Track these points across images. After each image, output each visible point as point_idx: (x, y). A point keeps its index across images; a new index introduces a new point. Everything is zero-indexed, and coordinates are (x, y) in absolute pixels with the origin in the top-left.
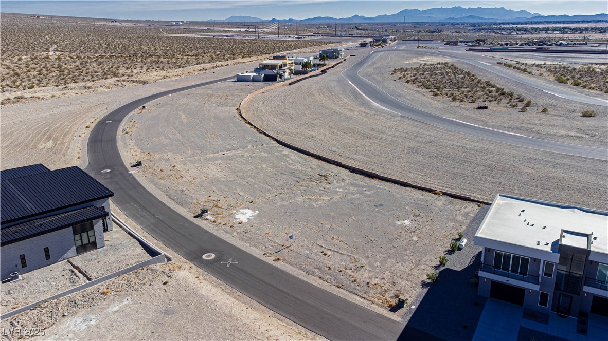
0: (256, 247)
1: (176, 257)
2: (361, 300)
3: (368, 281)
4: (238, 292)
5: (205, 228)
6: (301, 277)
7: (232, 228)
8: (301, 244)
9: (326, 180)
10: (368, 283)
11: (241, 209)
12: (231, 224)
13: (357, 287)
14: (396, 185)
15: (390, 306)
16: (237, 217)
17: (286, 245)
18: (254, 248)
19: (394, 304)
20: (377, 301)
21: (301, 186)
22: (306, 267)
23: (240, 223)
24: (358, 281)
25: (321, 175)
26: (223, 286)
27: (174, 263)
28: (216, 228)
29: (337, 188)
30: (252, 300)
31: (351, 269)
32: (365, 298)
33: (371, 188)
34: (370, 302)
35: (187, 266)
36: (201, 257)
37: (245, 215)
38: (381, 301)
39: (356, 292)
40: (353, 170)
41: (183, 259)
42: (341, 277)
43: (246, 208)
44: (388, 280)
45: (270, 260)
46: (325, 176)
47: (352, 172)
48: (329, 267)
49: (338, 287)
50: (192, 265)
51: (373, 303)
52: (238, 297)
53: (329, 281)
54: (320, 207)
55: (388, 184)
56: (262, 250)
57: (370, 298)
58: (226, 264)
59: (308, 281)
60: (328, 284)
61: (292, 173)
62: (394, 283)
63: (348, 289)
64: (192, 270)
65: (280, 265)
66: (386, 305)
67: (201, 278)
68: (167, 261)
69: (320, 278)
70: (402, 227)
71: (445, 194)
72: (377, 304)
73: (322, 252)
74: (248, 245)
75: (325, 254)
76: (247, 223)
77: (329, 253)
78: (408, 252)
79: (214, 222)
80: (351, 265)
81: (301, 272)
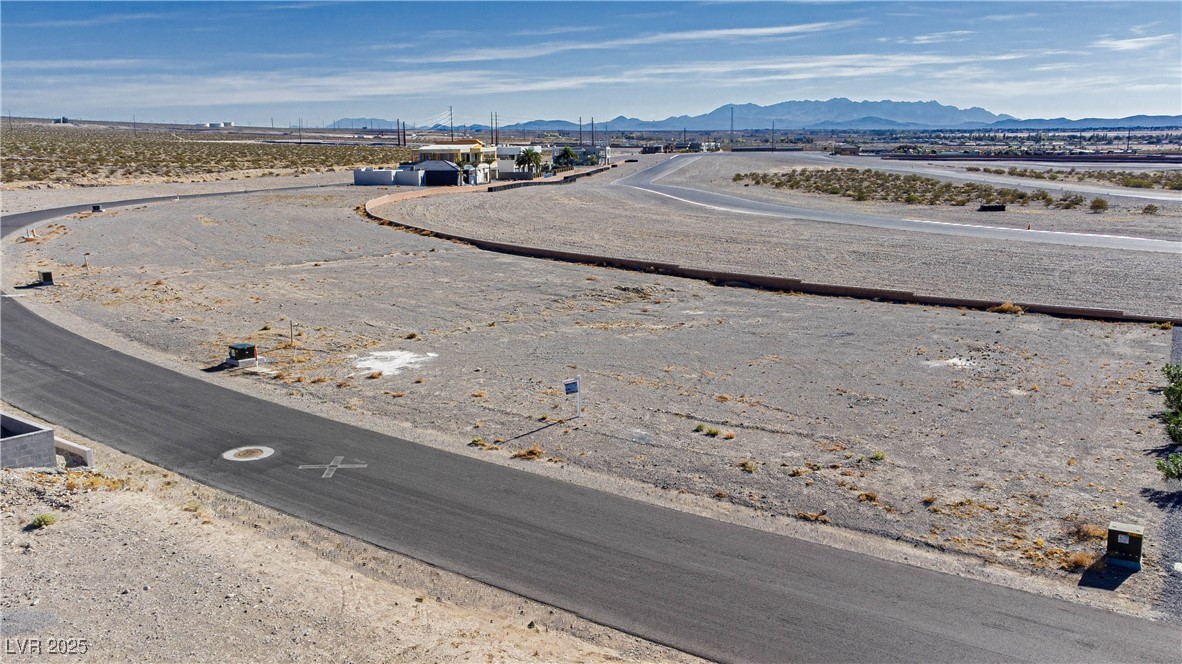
0: (439, 428)
1: (114, 460)
2: (932, 555)
3: (926, 496)
4: (371, 548)
5: (243, 391)
6: (636, 497)
7: (344, 389)
8: (609, 414)
9: (644, 298)
10: (927, 503)
11: (375, 350)
12: (340, 381)
13: (889, 516)
14: (868, 303)
15: (1075, 567)
16: (360, 365)
17: (552, 417)
18: (430, 431)
19: (1089, 563)
20: (1000, 554)
21: (571, 308)
22: (650, 468)
23: (372, 377)
24: (880, 496)
25: (624, 290)
26: (303, 535)
27: (95, 471)
28: (285, 390)
29: (685, 309)
30: (441, 572)
31: (834, 467)
32: (942, 549)
33: (791, 308)
34: (974, 561)
35: (154, 482)
36: (218, 455)
37: (392, 362)
38: (1018, 554)
39: (894, 532)
40: (719, 280)
41: (140, 463)
42: (805, 491)
43: (393, 349)
44: (1007, 491)
45: (501, 457)
46: (636, 291)
47: (716, 284)
48: (743, 465)
49: (805, 519)
50: (177, 478)
51: (987, 561)
52: (371, 564)
53: (758, 504)
54: (647, 342)
55: (841, 300)
56: (464, 434)
57: (967, 547)
58: (322, 472)
59: (671, 506)
60: (759, 512)
61: (536, 288)
62: (1032, 497)
63: (851, 522)
64: (174, 492)
65: (540, 467)
66: (1053, 565)
67: (208, 512)
68: (67, 466)
69: (719, 496)
70: (953, 371)
71: (1031, 310)
72: (1012, 565)
73: (697, 431)
74: (408, 425)
75: (713, 435)
76: (402, 376)
77: (724, 431)
78: (1020, 420)
79: (275, 378)
80: (828, 457)
81: (632, 483)
